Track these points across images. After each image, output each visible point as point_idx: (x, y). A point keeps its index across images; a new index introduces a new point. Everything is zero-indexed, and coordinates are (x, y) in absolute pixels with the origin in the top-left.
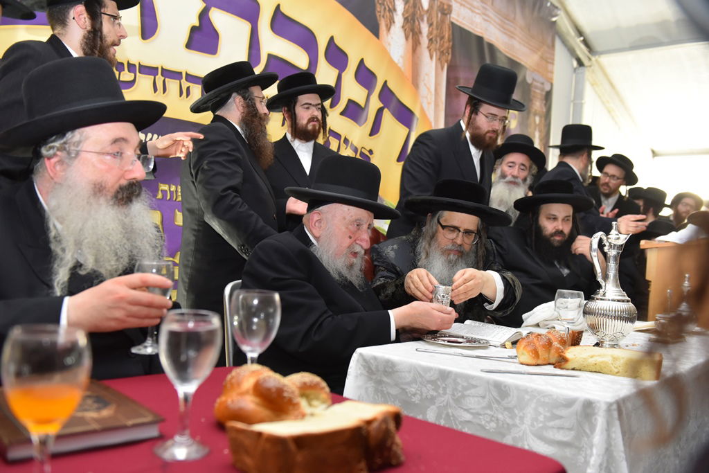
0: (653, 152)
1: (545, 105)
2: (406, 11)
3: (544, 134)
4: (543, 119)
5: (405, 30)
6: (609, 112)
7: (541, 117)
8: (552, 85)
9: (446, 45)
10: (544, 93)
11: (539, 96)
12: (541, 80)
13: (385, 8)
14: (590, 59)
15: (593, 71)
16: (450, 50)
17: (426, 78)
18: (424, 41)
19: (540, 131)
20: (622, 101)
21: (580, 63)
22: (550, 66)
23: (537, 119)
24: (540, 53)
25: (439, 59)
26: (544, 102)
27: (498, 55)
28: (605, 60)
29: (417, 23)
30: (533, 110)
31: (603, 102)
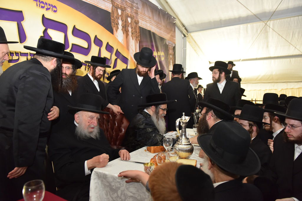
0: (210, 62)
1: (173, 51)
2: (122, 24)
3: (173, 61)
4: (173, 56)
5: (123, 31)
6: (195, 51)
7: (172, 55)
8: (175, 44)
9: (138, 34)
10: (173, 47)
11: (171, 49)
12: (172, 43)
13: (115, 23)
14: (188, 34)
15: (189, 38)
16: (139, 36)
17: (132, 46)
18: (130, 34)
19: (172, 60)
20: (199, 47)
21: (185, 36)
22: (174, 38)
23: (171, 56)
24: (170, 34)
25: (136, 40)
26: (173, 50)
27: (156, 36)
28: (192, 34)
29: (127, 28)
30: (169, 54)
31: (193, 47)
